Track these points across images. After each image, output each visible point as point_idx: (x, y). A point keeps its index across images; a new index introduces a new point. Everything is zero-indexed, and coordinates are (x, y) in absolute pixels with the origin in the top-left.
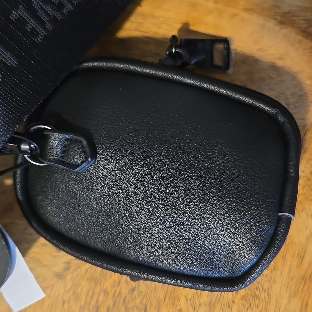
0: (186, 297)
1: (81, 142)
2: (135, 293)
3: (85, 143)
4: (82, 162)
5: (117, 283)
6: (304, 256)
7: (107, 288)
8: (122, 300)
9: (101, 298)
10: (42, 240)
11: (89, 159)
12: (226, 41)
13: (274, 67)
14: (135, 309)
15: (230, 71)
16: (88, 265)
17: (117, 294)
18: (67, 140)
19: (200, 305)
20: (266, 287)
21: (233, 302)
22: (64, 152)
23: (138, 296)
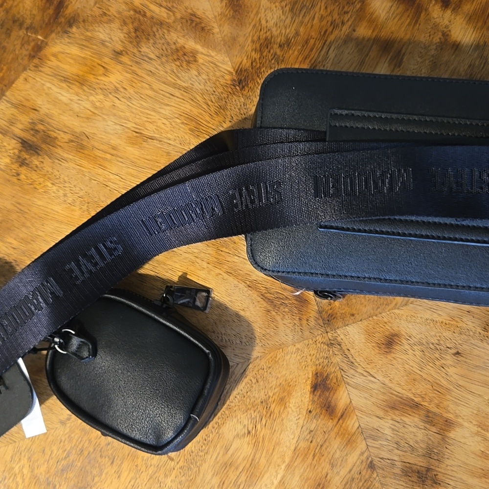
0: (143, 457)
1: (89, 346)
2: (109, 447)
3: (91, 347)
4: (87, 357)
5: (99, 437)
6: (229, 449)
7: (91, 439)
8: (99, 449)
9: (86, 445)
10: (55, 397)
11: (91, 357)
12: (208, 291)
13: (237, 315)
14: (107, 457)
15: (207, 311)
16: (80, 421)
17: (97, 444)
18: (81, 342)
19: (151, 465)
20: (198, 464)
21: (174, 469)
22: (78, 348)
23: (111, 449)
